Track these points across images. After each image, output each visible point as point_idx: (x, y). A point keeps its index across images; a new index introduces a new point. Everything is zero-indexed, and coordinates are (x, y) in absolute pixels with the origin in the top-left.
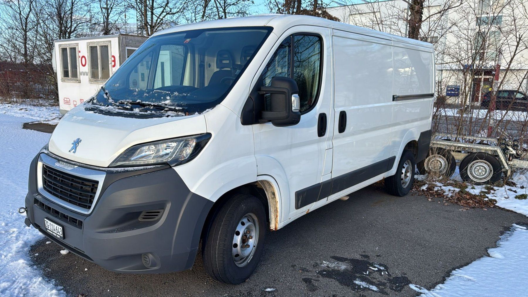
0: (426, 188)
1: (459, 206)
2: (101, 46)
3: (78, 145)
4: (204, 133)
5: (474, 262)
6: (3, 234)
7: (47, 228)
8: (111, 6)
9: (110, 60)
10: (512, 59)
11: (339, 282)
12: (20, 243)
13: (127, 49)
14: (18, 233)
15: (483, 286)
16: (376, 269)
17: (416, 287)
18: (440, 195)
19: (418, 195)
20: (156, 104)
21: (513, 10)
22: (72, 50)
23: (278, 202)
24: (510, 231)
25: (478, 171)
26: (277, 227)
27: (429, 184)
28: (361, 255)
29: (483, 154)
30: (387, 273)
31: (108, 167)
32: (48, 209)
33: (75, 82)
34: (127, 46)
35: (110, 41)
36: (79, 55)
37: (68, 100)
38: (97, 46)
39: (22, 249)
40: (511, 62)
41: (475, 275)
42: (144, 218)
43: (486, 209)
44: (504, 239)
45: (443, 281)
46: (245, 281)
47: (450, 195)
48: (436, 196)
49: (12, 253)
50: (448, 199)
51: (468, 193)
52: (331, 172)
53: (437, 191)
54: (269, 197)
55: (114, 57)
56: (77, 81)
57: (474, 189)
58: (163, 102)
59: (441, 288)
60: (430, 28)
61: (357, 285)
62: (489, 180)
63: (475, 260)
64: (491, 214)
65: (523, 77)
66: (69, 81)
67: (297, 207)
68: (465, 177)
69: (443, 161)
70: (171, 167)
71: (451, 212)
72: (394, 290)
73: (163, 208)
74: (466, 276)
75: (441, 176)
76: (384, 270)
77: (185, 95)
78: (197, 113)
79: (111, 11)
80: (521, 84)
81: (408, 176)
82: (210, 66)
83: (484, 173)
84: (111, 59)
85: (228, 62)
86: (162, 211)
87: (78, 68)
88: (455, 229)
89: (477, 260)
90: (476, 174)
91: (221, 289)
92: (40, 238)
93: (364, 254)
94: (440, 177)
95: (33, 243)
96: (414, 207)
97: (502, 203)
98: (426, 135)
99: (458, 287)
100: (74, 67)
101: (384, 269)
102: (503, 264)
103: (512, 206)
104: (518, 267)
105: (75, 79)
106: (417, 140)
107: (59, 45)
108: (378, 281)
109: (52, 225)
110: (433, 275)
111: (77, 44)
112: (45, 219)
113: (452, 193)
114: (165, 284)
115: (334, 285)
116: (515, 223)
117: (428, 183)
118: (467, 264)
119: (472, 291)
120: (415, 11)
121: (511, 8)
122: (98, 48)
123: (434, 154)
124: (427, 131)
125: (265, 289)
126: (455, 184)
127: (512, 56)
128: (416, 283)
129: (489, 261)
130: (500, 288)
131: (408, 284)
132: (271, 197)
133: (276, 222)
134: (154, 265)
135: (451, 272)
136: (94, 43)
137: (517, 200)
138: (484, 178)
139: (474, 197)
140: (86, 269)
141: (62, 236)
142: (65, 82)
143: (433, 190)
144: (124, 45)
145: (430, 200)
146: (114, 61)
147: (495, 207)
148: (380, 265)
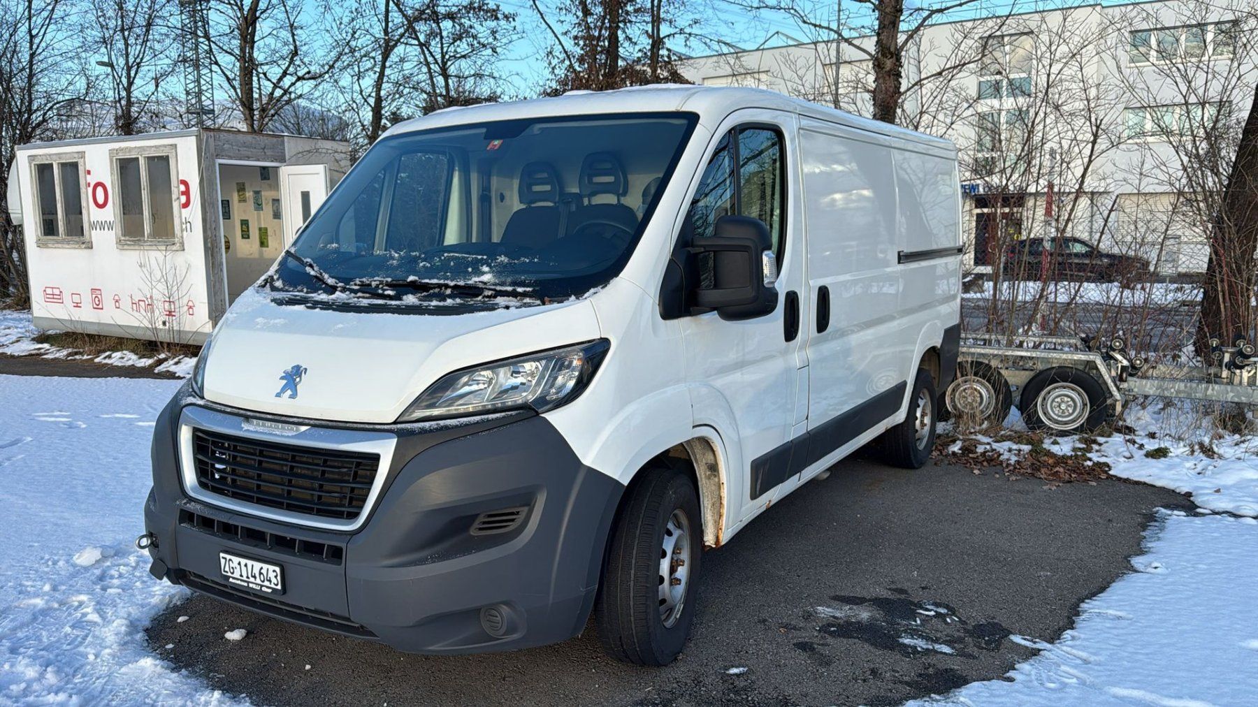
0: (960, 449)
1: (1038, 481)
2: (148, 158)
3: (301, 380)
4: (594, 340)
5: (1114, 584)
6: (56, 610)
7: (229, 574)
8: (138, 60)
9: (174, 190)
10: (1086, 170)
11: (872, 644)
12: (119, 625)
13: (220, 164)
14: (96, 605)
15: (1150, 626)
16: (932, 613)
17: (1025, 639)
18: (992, 460)
19: (949, 464)
20: (462, 283)
21: (1081, 69)
22: (68, 168)
23: (725, 483)
24: (1156, 521)
25: (1059, 406)
26: (721, 538)
27: (964, 441)
28: (890, 589)
29: (1068, 370)
30: (956, 619)
31: (395, 423)
32: (228, 530)
33: (77, 246)
34: (218, 156)
35: (175, 146)
36: (87, 181)
37: (57, 292)
38: (137, 159)
39: (129, 638)
40: (1083, 176)
41: (1127, 608)
42: (481, 529)
43: (1094, 484)
44: (1152, 537)
45: (1071, 625)
46: (676, 659)
47: (1014, 459)
48: (985, 463)
49: (110, 647)
50: (1011, 468)
51: (1049, 454)
52: (807, 418)
53: (984, 454)
54: (700, 475)
55: (184, 183)
56: (83, 243)
57: (1058, 443)
58: (476, 279)
59: (1073, 638)
60: (923, 106)
61: (909, 646)
62: (1083, 424)
63: (1114, 581)
64: (1107, 492)
65: (1109, 208)
66: (60, 245)
67: (754, 496)
68: (1033, 422)
69: (983, 390)
70: (538, 414)
71: (1028, 493)
72: (983, 648)
73: (529, 502)
74: (1111, 612)
75: (986, 422)
76: (948, 614)
77: (528, 261)
78: (573, 297)
79: (136, 73)
80: (1106, 221)
81: (926, 425)
82: (502, 198)
83: (1071, 411)
84: (178, 187)
85: (548, 188)
86: (526, 509)
87: (84, 212)
88: (1052, 526)
89: (1117, 580)
90: (1055, 414)
91: (634, 679)
92: (157, 609)
93: (893, 586)
94: (983, 423)
95: (147, 624)
96: (950, 488)
97: (1121, 469)
98: (952, 335)
99: (1105, 633)
100: (74, 209)
101: (946, 611)
102: (1173, 583)
103: (1143, 472)
104: (1200, 586)
105: (76, 238)
106: (939, 346)
107: (29, 156)
108: (947, 636)
109: (246, 565)
110: (1046, 615)
111: (82, 155)
112: (222, 555)
113: (1015, 454)
114: (504, 680)
115: (864, 652)
116: (1162, 507)
117: (961, 437)
118: (1102, 589)
119: (1135, 637)
120: (884, 70)
121: (1077, 64)
122: (142, 162)
123: (967, 375)
124: (954, 326)
125: (728, 670)
126: (1018, 438)
127: (1086, 165)
128: (1021, 633)
129: (1144, 581)
130: (1185, 627)
131: (1006, 636)
132: (705, 474)
133: (718, 529)
134: (512, 629)
135: (1078, 606)
136: (130, 150)
137: (1150, 460)
138: (1073, 421)
139: (1062, 460)
140: (308, 667)
141: (279, 587)
142: (48, 247)
143: (976, 453)
144: (212, 155)
145: (976, 472)
146: (187, 193)
147: (1111, 477)
148: (937, 605)
